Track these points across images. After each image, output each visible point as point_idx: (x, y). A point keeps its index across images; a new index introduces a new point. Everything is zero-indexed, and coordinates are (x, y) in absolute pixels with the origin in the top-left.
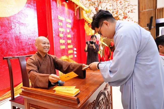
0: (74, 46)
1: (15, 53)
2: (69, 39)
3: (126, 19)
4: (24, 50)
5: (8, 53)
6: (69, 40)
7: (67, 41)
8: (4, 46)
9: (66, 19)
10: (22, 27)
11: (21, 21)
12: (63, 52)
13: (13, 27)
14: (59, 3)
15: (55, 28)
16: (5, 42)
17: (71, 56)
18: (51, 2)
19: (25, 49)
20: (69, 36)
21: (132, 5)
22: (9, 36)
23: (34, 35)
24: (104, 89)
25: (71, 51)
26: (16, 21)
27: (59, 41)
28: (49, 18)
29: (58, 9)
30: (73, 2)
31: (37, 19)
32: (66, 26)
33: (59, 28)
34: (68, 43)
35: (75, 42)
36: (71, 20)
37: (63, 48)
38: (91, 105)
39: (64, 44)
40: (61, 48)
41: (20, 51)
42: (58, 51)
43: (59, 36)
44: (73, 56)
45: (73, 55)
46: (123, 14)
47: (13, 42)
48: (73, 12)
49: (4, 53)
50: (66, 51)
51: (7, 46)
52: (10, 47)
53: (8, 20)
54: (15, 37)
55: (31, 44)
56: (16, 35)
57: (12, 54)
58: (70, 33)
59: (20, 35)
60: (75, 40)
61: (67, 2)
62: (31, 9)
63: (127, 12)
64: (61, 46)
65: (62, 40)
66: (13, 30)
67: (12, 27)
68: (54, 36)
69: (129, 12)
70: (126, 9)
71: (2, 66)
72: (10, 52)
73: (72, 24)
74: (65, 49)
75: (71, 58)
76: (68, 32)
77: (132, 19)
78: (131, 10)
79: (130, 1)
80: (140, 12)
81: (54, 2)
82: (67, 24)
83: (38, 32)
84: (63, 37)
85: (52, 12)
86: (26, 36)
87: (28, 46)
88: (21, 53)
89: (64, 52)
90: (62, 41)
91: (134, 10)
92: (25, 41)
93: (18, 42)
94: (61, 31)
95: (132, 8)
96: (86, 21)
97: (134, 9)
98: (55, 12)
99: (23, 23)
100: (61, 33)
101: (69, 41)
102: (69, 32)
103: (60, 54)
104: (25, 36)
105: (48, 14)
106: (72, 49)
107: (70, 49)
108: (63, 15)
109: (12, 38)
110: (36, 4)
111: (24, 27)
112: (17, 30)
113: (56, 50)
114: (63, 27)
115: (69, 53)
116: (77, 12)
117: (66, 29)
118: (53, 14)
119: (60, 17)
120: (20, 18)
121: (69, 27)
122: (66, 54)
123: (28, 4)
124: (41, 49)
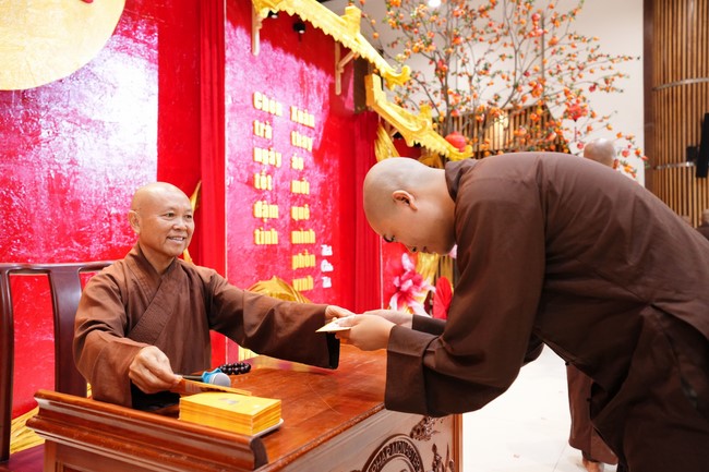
0: (324, 233)
1: (39, 252)
2: (298, 200)
3: (579, 119)
4: (82, 243)
5: (10, 250)
6: (299, 206)
7: (290, 212)
9: (291, 110)
10: (84, 139)
11: (85, 111)
12: (266, 258)
13: (44, 134)
14: (261, 39)
15: (237, 148)
16: (4, 198)
17: (306, 283)
18: (226, 33)
19: (88, 235)
20: (301, 187)
21: (611, 57)
22: (24, 174)
23: (138, 177)
24: (414, 429)
25: (307, 256)
26: (61, 109)
27: (253, 208)
28: (212, 103)
29: (259, 63)
30: (326, 33)
31: (159, 104)
32: (287, 142)
33: (253, 150)
34: (292, 220)
35: (326, 217)
36: (316, 115)
37: (268, 242)
39: (272, 223)
40: (258, 242)
41: (65, 247)
42: (241, 253)
43: (250, 183)
44: (315, 283)
45: (314, 277)
46: (563, 98)
47: (37, 200)
48: (329, 79)
50: (280, 256)
51: (7, 217)
52: (20, 223)
53: (24, 103)
54: (49, 178)
55: (118, 216)
56: (55, 171)
57: (29, 254)
58: (307, 172)
59: (74, 173)
60: (330, 207)
61: (302, 32)
62: (135, 59)
63: (586, 87)
65: (265, 207)
66: (44, 153)
67: (39, 133)
68: (227, 182)
69: (592, 89)
70: (582, 73)
72: (18, 245)
73: (321, 134)
74: (278, 248)
75: (303, 293)
76: (297, 171)
77: (605, 122)
78: (607, 81)
79: (595, 39)
80: (654, 90)
81: (240, 34)
82: (293, 133)
83: (159, 161)
84: (270, 188)
85: (228, 77)
86: (102, 179)
87: (106, 226)
88: (71, 252)
89: (272, 261)
90: (266, 210)
91: (617, 78)
92: (93, 198)
93: (63, 205)
94: (266, 162)
95: (610, 68)
96: (383, 120)
97: (620, 76)
98: (241, 74)
99: (93, 118)
100: (263, 173)
102: (301, 167)
103: (249, 269)
104: (94, 177)
105: (208, 81)
106: (311, 248)
107: (301, 248)
108: (279, 92)
109: (36, 183)
110: (156, 39)
111: (95, 135)
112: (60, 149)
113: (235, 250)
114: (272, 146)
115: (295, 267)
116: (346, 78)
117: (287, 156)
118: (232, 84)
119: (265, 98)
120: (81, 97)
121: (305, 146)
122: (282, 269)
123: (124, 38)
124: (155, 239)
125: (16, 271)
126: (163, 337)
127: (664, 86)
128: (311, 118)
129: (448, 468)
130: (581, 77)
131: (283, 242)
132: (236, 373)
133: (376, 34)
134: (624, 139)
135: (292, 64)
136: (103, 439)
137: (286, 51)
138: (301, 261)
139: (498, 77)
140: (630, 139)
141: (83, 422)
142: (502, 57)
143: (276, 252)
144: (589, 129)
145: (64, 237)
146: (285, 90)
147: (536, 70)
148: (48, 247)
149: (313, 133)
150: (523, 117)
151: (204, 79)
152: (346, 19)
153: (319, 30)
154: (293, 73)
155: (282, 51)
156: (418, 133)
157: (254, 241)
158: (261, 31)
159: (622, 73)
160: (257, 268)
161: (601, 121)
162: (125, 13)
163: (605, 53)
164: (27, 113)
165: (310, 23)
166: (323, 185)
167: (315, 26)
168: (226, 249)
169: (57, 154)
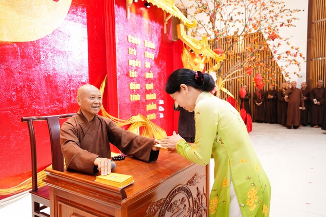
0: (160, 94)
1: (43, 107)
2: (148, 81)
3: (276, 40)
4: (60, 103)
5: (32, 107)
6: (149, 83)
7: (145, 86)
8: (25, 95)
9: (144, 42)
10: (58, 59)
11: (58, 47)
12: (135, 106)
13: (42, 58)
14: (131, 11)
15: (121, 60)
16: (28, 86)
17: (153, 116)
18: (115, 10)
19: (62, 99)
20: (150, 75)
21: (291, 10)
22: (36, 76)
23: (81, 74)
24: (188, 182)
25: (153, 105)
27: (129, 85)
28: (110, 41)
29: (130, 22)
30: (159, 8)
31: (88, 42)
32: (143, 56)
33: (128, 61)
34: (146, 90)
35: (161, 87)
36: (156, 43)
37: (136, 99)
38: (152, 206)
39: (138, 92)
40: (131, 100)
41: (53, 104)
43: (128, 75)
44: (157, 116)
45: (156, 114)
46: (267, 31)
47: (41, 86)
48: (161, 27)
49: (25, 107)
50: (141, 106)
51: (30, 94)
52: (35, 95)
53: (33, 46)
54: (45, 77)
55: (73, 91)
56: (47, 73)
57: (39, 108)
58: (152, 69)
59: (55, 74)
60: (162, 83)
61: (148, 7)
62: (77, 24)
63: (279, 25)
64: (131, 96)
65: (134, 84)
66: (42, 66)
67: (40, 58)
68: (118, 75)
69: (281, 25)
70: (277, 18)
71: (20, 130)
72: (35, 105)
73: (158, 52)
74: (140, 102)
75: (151, 120)
76: (148, 68)
77: (287, 41)
78: (288, 22)
79: (283, 3)
80: (312, 23)
81: (121, 10)
82: (146, 52)
83: (89, 67)
84: (136, 77)
85: (117, 30)
86: (66, 76)
87: (69, 95)
88: (56, 107)
89: (138, 108)
90: (135, 86)
91: (293, 20)
92: (63, 84)
93: (51, 87)
94: (134, 66)
95: (290, 15)
96: (185, 45)
97: (295, 19)
98: (122, 28)
99: (61, 50)
100: (133, 70)
101: (150, 86)
102: (149, 67)
103: (128, 111)
104: (63, 75)
105: (108, 31)
106: (154, 101)
107: (150, 101)
108: (138, 34)
109: (40, 79)
110: (86, 14)
111: (62, 57)
112: (49, 64)
113: (122, 103)
114: (136, 58)
115: (148, 109)
116: (169, 26)
117: (143, 62)
118: (118, 32)
119: (133, 38)
120: (56, 42)
121: (151, 58)
122: (142, 110)
123: (72, 14)
125: (35, 120)
126: (91, 147)
127: (318, 21)
128: (153, 45)
129: (204, 196)
130: (276, 20)
131: (142, 99)
132: (119, 160)
134: (294, 49)
135: (145, 21)
138: (150, 107)
139: (238, 22)
140: (297, 49)
142: (239, 13)
143: (139, 104)
144: (279, 44)
145: (52, 101)
146: (142, 33)
147: (255, 18)
148: (46, 105)
149: (154, 51)
150: (248, 40)
151: (107, 30)
153: (156, 6)
155: (140, 16)
156: (200, 50)
157: (130, 99)
158: (130, 8)
159: (296, 17)
160: (131, 111)
161: (285, 41)
162: (72, 4)
163: (288, 9)
164: (35, 50)
165: (152, 3)
166: (159, 74)
167: (154, 5)
168: (118, 103)
169: (48, 66)
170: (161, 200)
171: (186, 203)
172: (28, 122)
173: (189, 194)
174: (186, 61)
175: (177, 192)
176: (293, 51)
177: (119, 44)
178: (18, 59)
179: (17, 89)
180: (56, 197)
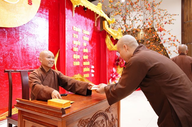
1: (19, 67)
2: (85, 54)
3: (162, 32)
4: (30, 65)
5: (12, 67)
7: (83, 57)
8: (8, 60)
9: (83, 30)
10: (30, 39)
11: (30, 32)
12: (76, 69)
13: (20, 38)
14: (75, 12)
15: (69, 41)
16: (11, 54)
17: (87, 75)
18: (66, 11)
19: (31, 63)
20: (86, 51)
21: (171, 15)
22: (15, 48)
23: (44, 48)
24: (106, 110)
25: (87, 68)
26: (24, 32)
27: (73, 56)
28: (62, 29)
29: (74, 19)
30: (92, 10)
31: (49, 30)
32: (82, 39)
33: (73, 41)
34: (83, 59)
35: (92, 58)
37: (77, 65)
39: (78, 60)
40: (74, 65)
41: (26, 66)
43: (72, 50)
44: (90, 75)
46: (157, 26)
47: (19, 54)
48: (93, 22)
50: (80, 68)
51: (11, 59)
52: (15, 60)
53: (15, 30)
54: (22, 49)
56: (23, 47)
57: (17, 68)
58: (87, 46)
59: (28, 48)
60: (93, 56)
61: (86, 10)
62: (43, 19)
63: (164, 23)
65: (76, 55)
66: (20, 43)
67: (19, 38)
68: (66, 49)
69: (165, 23)
70: (163, 19)
71: (4, 81)
72: (14, 66)
73: (91, 37)
74: (80, 66)
75: (86, 78)
78: (169, 21)
79: (166, 10)
80: (184, 23)
81: (70, 11)
82: (84, 37)
83: (49, 44)
84: (77, 51)
85: (66, 23)
86: (35, 49)
87: (35, 61)
88: (27, 67)
89: (78, 70)
90: (76, 57)
91: (172, 20)
92: (32, 54)
93: (25, 55)
94: (76, 44)
96: (108, 33)
97: (173, 20)
98: (70, 22)
99: (32, 34)
100: (76, 47)
101: (86, 57)
102: (86, 45)
103: (72, 72)
104: (33, 48)
105: (61, 23)
106: (88, 66)
107: (86, 66)
108: (80, 26)
109: (18, 50)
110: (48, 13)
111: (33, 38)
113: (68, 67)
114: (78, 40)
115: (84, 71)
116: (98, 22)
117: (82, 42)
118: (67, 24)
119: (76, 28)
120: (29, 28)
121: (87, 40)
122: (81, 72)
123: (40, 13)
124: (46, 64)
125: (13, 72)
127: (187, 22)
128: (88, 32)
129: (116, 120)
130: (162, 20)
131: (81, 65)
133: (106, 10)
134: (173, 37)
135: (83, 19)
136: (30, 109)
137: (82, 15)
138: (85, 70)
139: (139, 21)
140: (175, 37)
141: (26, 105)
142: (140, 15)
143: (79, 67)
144: (164, 34)
145: (25, 63)
146: (81, 25)
147: (149, 19)
148: (21, 66)
149: (89, 36)
150: (146, 31)
152: (98, 6)
153: (90, 10)
154: (83, 21)
155: (80, 15)
156: (117, 36)
158: (75, 10)
159: (174, 19)
160: (74, 71)
161: (168, 32)
162: (40, 7)
163: (169, 14)
164: (16, 33)
165: (88, 8)
166: (92, 50)
167: (89, 9)
168: (66, 67)
169: (23, 43)
170: (88, 119)
171: (105, 123)
172: (8, 73)
173: (106, 118)
174: (108, 43)
175: (98, 116)
176: (173, 38)
177: (67, 31)
178: (5, 37)
179: (4, 55)
180: (22, 116)
